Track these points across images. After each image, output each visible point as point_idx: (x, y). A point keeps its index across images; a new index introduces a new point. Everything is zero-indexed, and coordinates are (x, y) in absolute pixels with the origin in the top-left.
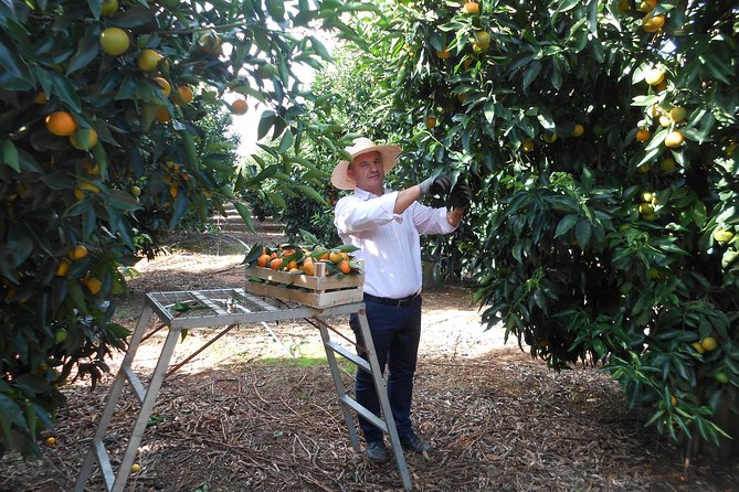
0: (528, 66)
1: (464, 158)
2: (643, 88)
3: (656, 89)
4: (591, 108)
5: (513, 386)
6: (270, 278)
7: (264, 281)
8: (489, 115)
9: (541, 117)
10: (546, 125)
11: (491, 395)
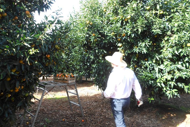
0: (102, 43)
1: (92, 57)
2: (119, 47)
3: (121, 47)
4: (112, 48)
5: (100, 100)
6: (59, 78)
7: (57, 79)
8: (97, 51)
9: (104, 51)
10: (105, 52)
11: (96, 102)
